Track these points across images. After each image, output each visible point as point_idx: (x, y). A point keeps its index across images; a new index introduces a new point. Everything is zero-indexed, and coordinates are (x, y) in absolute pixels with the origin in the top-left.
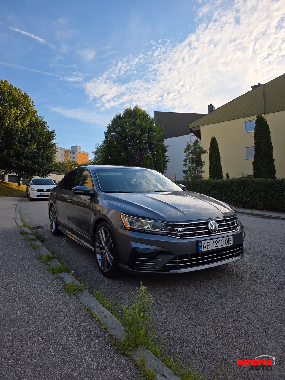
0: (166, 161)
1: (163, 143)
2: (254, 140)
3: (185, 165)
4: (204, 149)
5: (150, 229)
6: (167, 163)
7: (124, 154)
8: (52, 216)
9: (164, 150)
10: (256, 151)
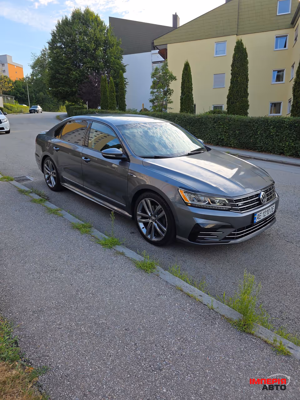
0: (125, 84)
1: (122, 61)
2: (231, 70)
3: (152, 93)
4: (174, 75)
5: (210, 204)
6: (125, 86)
7: (76, 73)
8: (47, 169)
9: (123, 69)
10: (231, 83)
